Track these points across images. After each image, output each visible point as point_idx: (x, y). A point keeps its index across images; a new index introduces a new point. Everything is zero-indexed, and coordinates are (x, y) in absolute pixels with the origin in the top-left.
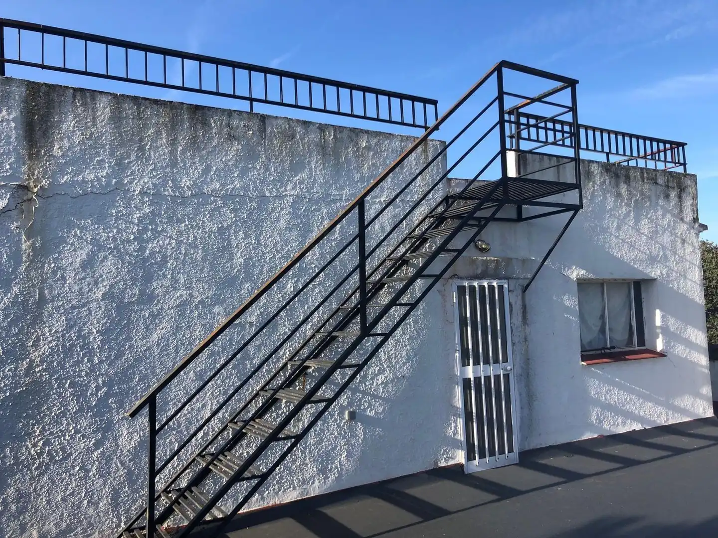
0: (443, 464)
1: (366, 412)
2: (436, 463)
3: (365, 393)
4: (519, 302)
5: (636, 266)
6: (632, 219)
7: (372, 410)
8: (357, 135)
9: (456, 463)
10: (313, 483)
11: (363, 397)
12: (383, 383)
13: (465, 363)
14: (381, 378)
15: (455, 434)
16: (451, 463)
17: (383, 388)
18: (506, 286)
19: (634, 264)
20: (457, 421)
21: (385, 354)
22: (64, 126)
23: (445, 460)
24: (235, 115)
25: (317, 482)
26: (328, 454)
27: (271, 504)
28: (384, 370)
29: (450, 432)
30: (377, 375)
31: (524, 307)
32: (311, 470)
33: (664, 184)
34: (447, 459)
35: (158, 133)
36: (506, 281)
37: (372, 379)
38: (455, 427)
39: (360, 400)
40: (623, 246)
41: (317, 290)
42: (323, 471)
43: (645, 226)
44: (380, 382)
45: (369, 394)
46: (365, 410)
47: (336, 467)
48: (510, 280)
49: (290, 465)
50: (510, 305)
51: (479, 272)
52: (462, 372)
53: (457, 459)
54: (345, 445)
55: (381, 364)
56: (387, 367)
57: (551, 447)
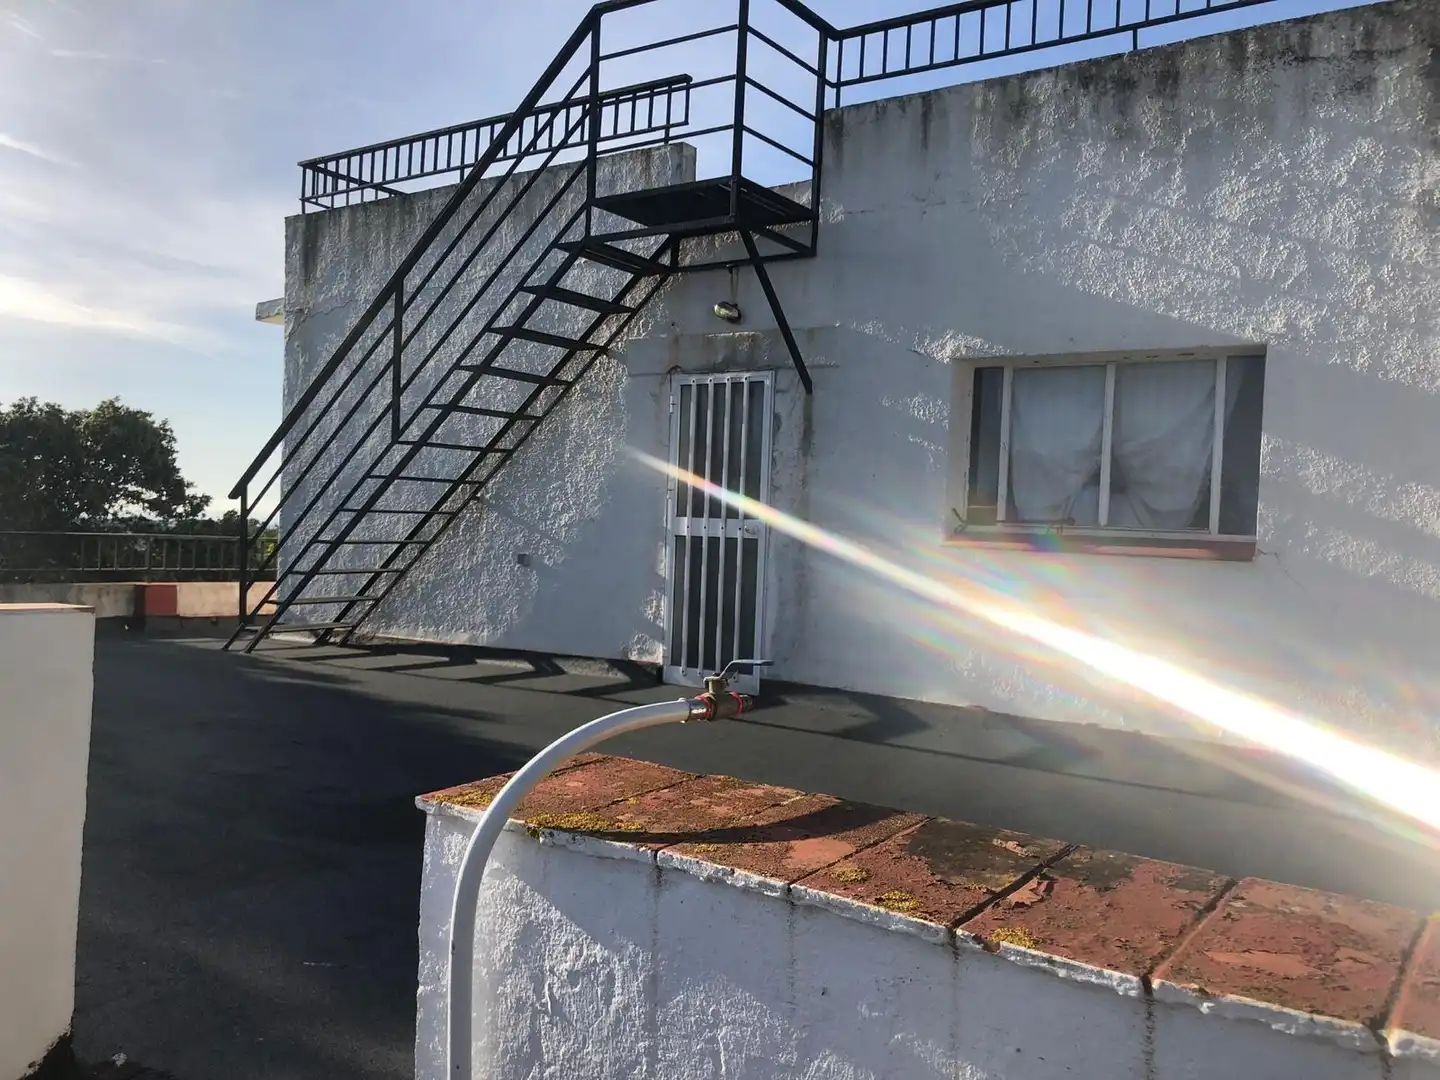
0: (634, 657)
1: (544, 559)
2: (626, 654)
3: (545, 535)
4: (798, 412)
5: (1175, 314)
6: (1179, 188)
7: (550, 558)
8: (556, 175)
9: (651, 661)
10: (482, 631)
11: (541, 539)
12: (566, 525)
13: (681, 513)
14: (565, 518)
15: (656, 618)
16: (646, 659)
17: (566, 532)
18: (768, 382)
19: (1170, 308)
20: (660, 599)
21: (572, 486)
22: (323, 249)
23: (639, 653)
24: (435, 194)
25: (486, 630)
26: (500, 601)
27: (442, 641)
28: (570, 507)
29: (649, 613)
30: (561, 513)
31: (808, 419)
32: (481, 616)
33: (1345, 53)
34: (641, 652)
35: (378, 234)
36: (769, 373)
37: (555, 517)
38: (658, 607)
39: (538, 543)
40: (1131, 265)
41: (499, 397)
42: (492, 619)
43: (1233, 198)
44: (563, 523)
45: (548, 537)
46: (542, 556)
47: (507, 619)
48: (781, 373)
49: (463, 602)
50: (776, 418)
51: (720, 358)
52: (676, 525)
53: (655, 656)
54: (517, 595)
55: (567, 499)
56: (574, 503)
57: (836, 691)
